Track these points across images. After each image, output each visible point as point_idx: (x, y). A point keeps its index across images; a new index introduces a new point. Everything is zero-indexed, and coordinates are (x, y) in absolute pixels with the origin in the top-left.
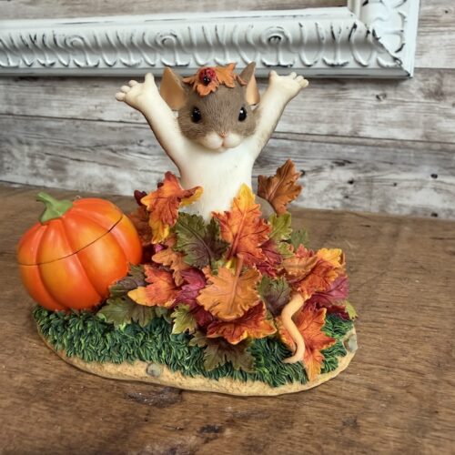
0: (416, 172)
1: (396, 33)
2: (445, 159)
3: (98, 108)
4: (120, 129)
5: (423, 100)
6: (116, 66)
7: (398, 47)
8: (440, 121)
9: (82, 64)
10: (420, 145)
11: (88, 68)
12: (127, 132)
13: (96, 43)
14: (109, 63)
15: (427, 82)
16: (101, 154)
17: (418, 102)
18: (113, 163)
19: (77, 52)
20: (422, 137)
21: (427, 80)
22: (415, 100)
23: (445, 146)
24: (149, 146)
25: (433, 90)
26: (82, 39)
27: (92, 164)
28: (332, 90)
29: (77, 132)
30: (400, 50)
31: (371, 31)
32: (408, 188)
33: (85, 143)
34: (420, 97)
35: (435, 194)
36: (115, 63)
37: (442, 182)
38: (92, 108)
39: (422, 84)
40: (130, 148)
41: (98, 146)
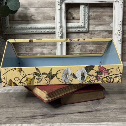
0: (90, 45)
9: (39, 31)
15: (90, 32)
16: (40, 46)
17: (89, 35)
18: (42, 48)
24: (49, 44)
28: (78, 34)
32: (89, 47)
35: (92, 47)
36: (45, 31)
40: (46, 45)
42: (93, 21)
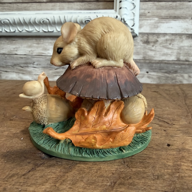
1: (132, 20)
2: (151, 66)
3: (15, 49)
4: (25, 58)
5: (142, 44)
6: (23, 32)
7: (132, 25)
8: (148, 52)
9: (8, 31)
10: (142, 61)
11: (11, 32)
12: (28, 59)
13: (15, 22)
14: (20, 30)
15: (143, 38)
16: (17, 69)
17: (141, 45)
18: (22, 72)
19: (6, 26)
20: (142, 58)
21: (143, 37)
22: (139, 44)
23: (151, 61)
24: (37, 65)
25: (145, 41)
26: (9, 20)
27: (12, 73)
29: (5, 59)
30: (133, 26)
31: (123, 18)
33: (9, 64)
34: (141, 43)
35: (148, 79)
36: (23, 30)
37: (150, 74)
38: (12, 49)
39: (141, 39)
40: (29, 65)
41: (15, 65)
42: (155, 7)
